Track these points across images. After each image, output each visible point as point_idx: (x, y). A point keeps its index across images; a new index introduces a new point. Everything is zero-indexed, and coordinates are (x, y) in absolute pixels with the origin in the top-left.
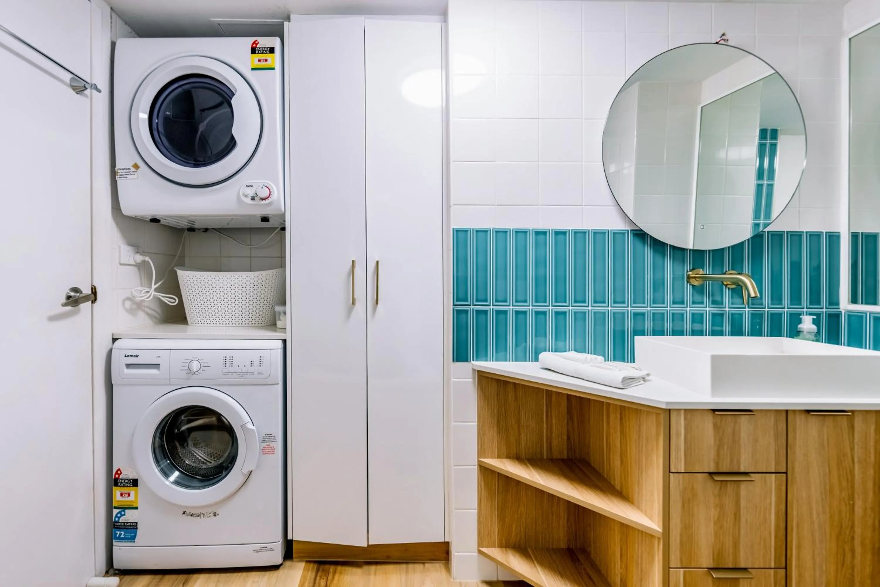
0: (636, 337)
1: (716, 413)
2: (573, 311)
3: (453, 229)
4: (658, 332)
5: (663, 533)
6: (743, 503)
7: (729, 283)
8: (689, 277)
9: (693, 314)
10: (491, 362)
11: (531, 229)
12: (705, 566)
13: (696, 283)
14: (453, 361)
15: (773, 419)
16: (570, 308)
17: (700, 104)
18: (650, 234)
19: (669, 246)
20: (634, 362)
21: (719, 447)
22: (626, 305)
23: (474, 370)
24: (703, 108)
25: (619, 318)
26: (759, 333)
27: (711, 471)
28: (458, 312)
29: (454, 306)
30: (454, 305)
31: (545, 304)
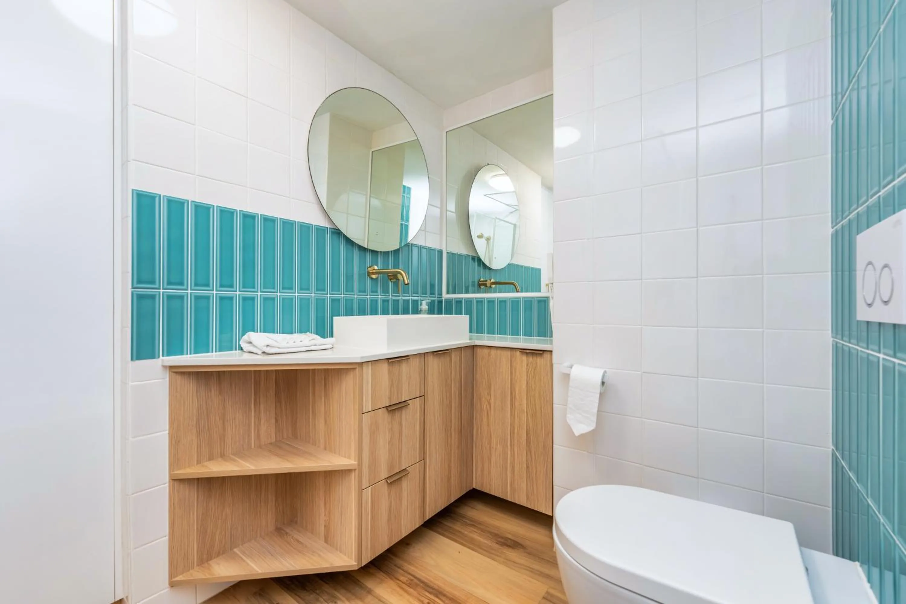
0: (335, 318)
1: (390, 361)
2: (281, 297)
3: (133, 190)
4: (349, 312)
5: (358, 465)
6: (404, 423)
7: (392, 278)
8: (369, 273)
9: (371, 300)
10: (189, 355)
11: (238, 210)
12: (383, 479)
13: (374, 276)
14: (132, 359)
15: (418, 360)
16: (279, 294)
17: (371, 148)
18: (344, 233)
19: (356, 244)
20: (332, 336)
21: (391, 386)
22: (326, 293)
23: (164, 367)
24: (374, 152)
25: (320, 303)
26: (407, 313)
27: (387, 405)
28: (140, 297)
29: (133, 290)
30: (133, 288)
31: (253, 290)
